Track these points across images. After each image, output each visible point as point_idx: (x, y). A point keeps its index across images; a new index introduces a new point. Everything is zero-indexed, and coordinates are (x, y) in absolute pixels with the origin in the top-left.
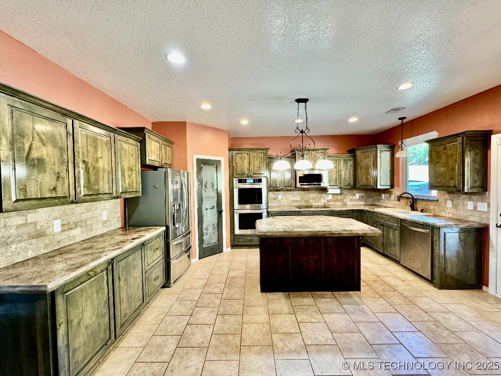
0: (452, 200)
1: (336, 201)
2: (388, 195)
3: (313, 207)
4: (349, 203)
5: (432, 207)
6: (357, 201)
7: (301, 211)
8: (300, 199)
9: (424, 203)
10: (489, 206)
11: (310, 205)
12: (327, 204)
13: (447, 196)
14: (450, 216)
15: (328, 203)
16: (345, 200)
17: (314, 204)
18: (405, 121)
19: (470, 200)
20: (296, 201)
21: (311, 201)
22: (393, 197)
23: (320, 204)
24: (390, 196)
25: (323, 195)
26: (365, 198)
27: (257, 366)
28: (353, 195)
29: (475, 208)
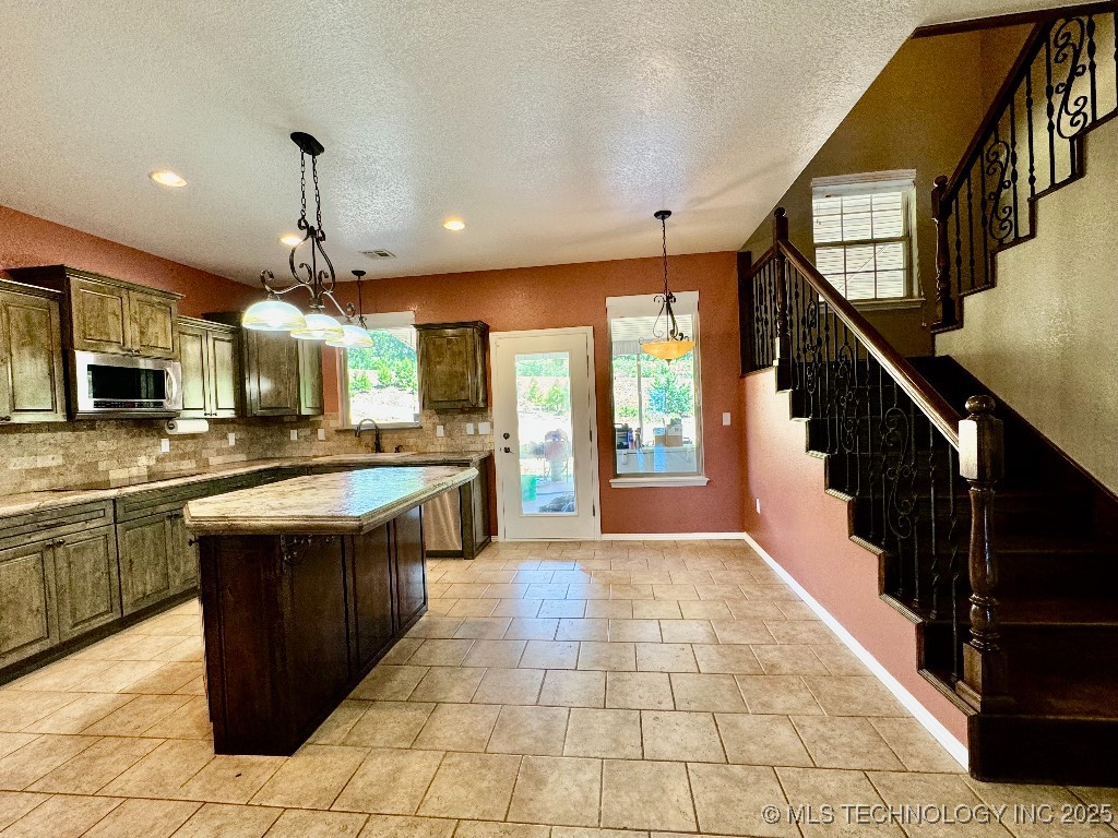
0: (444, 425)
1: (183, 457)
2: (307, 432)
3: (112, 485)
4: (215, 461)
5: (411, 441)
6: (231, 453)
7: (123, 499)
8: (60, 461)
9: (396, 436)
10: (492, 427)
11: (101, 479)
12: (155, 470)
13: (436, 419)
14: (443, 449)
15: (159, 467)
16: (205, 454)
17: (117, 474)
18: (363, 278)
19: (469, 420)
20: (45, 471)
21: (102, 466)
22: (321, 433)
23: (134, 471)
24: (315, 432)
25: (145, 442)
26: (247, 443)
27: (574, 789)
28: (221, 439)
29: (476, 431)
